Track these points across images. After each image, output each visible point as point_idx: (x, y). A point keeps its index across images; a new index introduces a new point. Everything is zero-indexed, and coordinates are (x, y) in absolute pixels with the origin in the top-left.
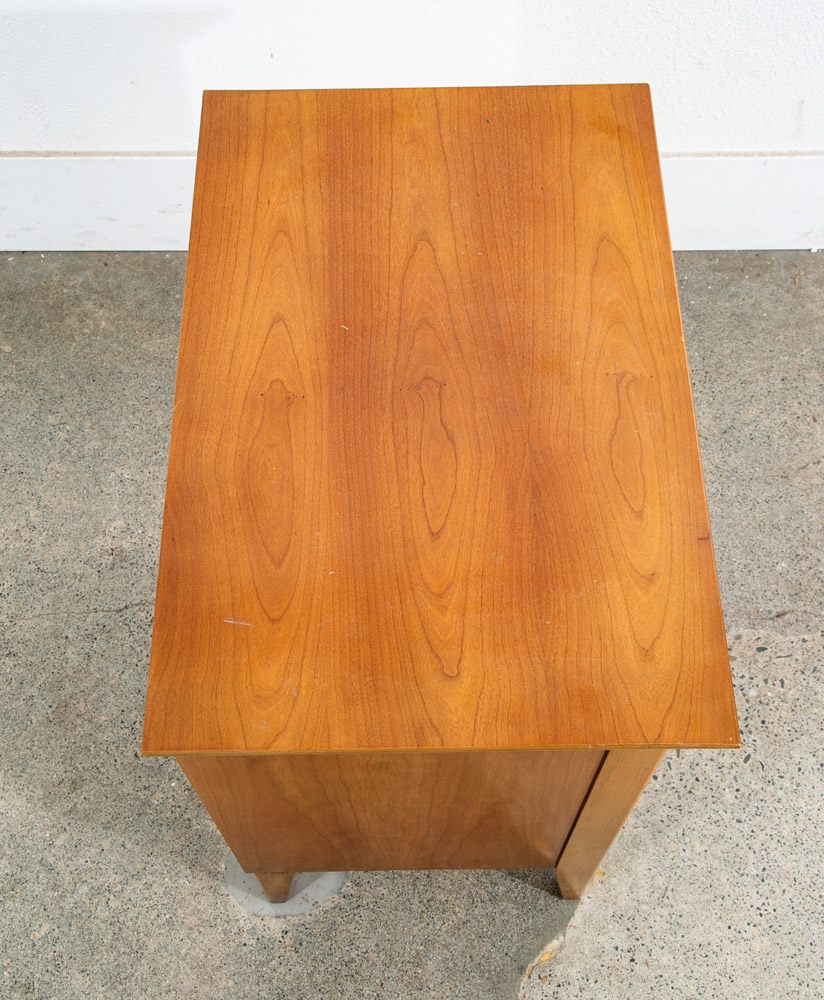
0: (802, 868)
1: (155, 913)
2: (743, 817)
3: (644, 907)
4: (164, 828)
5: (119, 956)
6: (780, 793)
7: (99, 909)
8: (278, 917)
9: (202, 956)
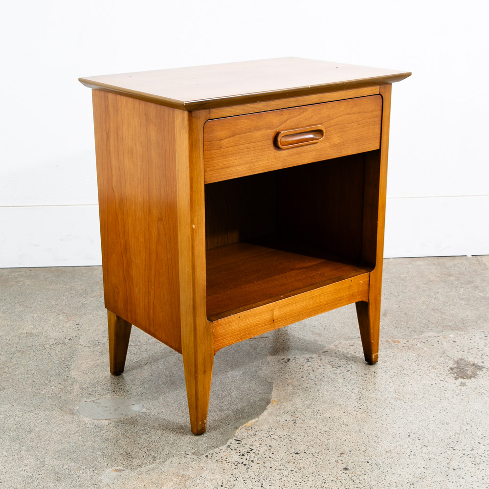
0: (379, 396)
1: (40, 421)
2: (348, 385)
3: (301, 409)
4: (46, 399)
5: (19, 432)
6: (366, 379)
7: (10, 421)
8: (106, 419)
9: (64, 431)
